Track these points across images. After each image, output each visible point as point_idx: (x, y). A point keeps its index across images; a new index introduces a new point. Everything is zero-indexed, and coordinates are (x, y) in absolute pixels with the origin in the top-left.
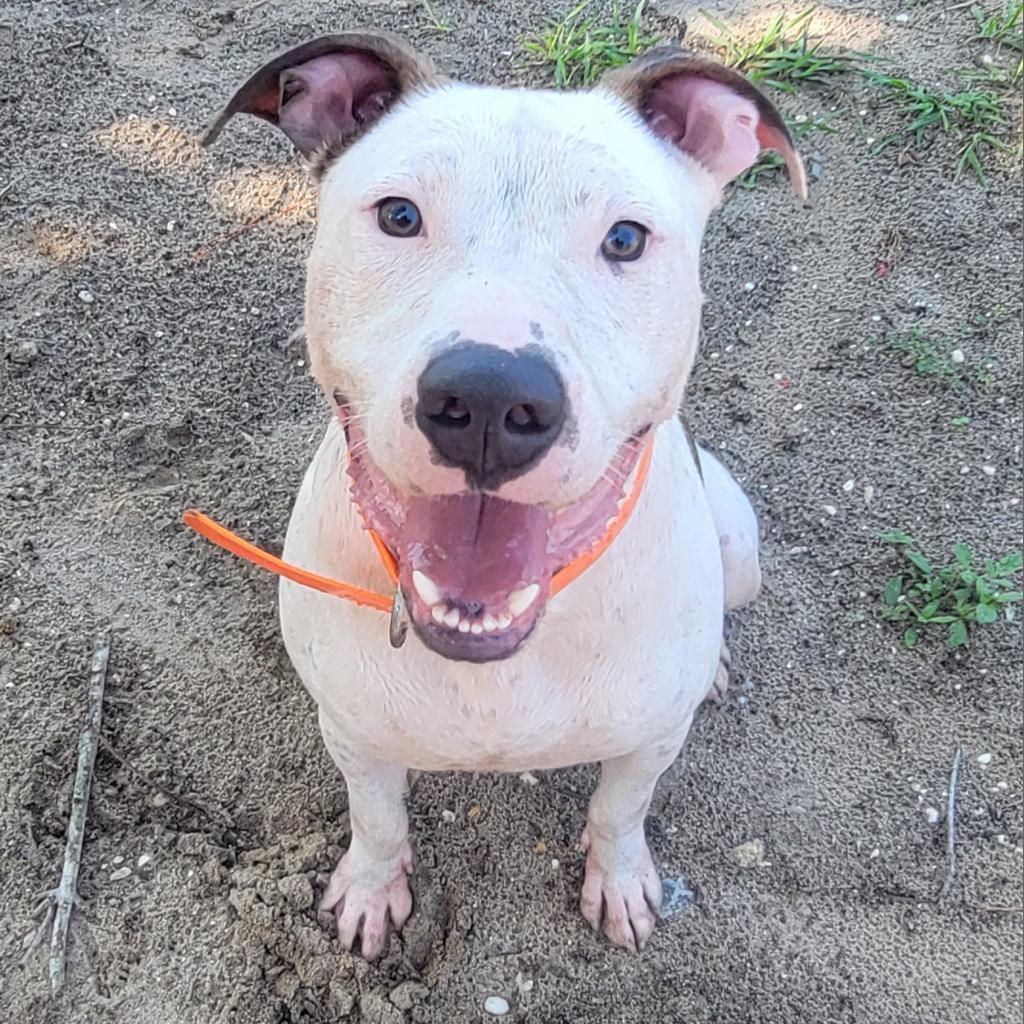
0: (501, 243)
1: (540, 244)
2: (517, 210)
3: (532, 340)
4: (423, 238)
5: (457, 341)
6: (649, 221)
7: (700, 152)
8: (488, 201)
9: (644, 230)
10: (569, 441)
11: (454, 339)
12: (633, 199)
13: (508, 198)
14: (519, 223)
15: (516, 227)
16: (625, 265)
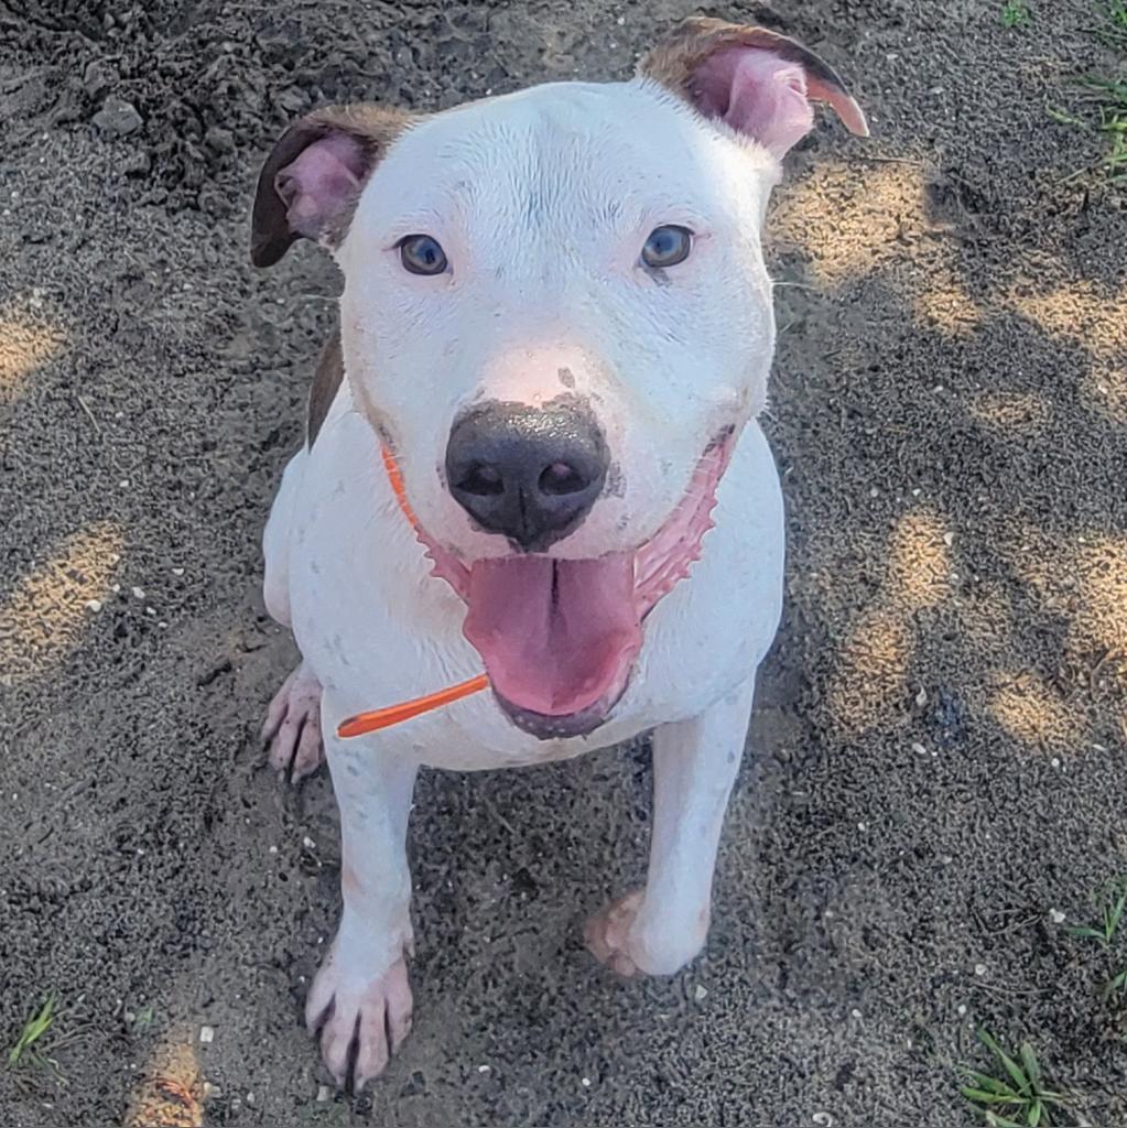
0: (528, 271)
1: (569, 267)
2: (543, 226)
3: (563, 389)
4: (448, 275)
5: (479, 401)
6: (689, 222)
7: (748, 124)
8: (511, 221)
9: (686, 232)
10: (614, 490)
11: (478, 397)
12: (670, 201)
13: (533, 213)
14: (546, 243)
15: (543, 248)
16: (669, 271)
